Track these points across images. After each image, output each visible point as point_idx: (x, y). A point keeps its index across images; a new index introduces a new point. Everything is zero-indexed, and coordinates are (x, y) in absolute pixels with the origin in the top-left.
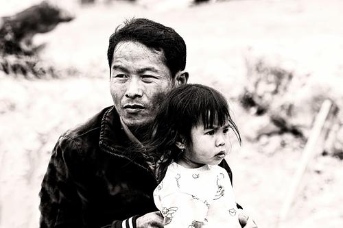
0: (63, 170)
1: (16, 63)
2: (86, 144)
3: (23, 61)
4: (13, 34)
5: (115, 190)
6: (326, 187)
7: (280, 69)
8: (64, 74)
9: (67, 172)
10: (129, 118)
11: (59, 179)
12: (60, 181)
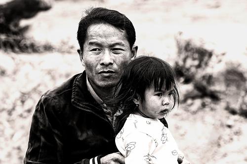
0: (44, 120)
1: (6, 40)
2: (62, 101)
3: (11, 39)
4: (4, 18)
5: (82, 137)
6: (235, 137)
7: (203, 49)
8: (41, 49)
9: (47, 122)
10: (103, 80)
11: (41, 127)
12: (42, 129)
